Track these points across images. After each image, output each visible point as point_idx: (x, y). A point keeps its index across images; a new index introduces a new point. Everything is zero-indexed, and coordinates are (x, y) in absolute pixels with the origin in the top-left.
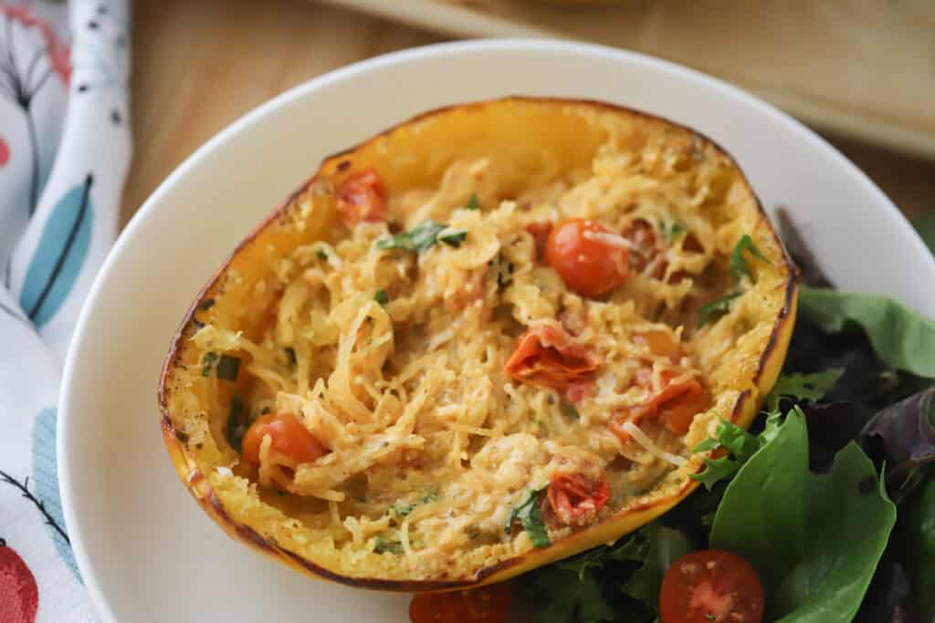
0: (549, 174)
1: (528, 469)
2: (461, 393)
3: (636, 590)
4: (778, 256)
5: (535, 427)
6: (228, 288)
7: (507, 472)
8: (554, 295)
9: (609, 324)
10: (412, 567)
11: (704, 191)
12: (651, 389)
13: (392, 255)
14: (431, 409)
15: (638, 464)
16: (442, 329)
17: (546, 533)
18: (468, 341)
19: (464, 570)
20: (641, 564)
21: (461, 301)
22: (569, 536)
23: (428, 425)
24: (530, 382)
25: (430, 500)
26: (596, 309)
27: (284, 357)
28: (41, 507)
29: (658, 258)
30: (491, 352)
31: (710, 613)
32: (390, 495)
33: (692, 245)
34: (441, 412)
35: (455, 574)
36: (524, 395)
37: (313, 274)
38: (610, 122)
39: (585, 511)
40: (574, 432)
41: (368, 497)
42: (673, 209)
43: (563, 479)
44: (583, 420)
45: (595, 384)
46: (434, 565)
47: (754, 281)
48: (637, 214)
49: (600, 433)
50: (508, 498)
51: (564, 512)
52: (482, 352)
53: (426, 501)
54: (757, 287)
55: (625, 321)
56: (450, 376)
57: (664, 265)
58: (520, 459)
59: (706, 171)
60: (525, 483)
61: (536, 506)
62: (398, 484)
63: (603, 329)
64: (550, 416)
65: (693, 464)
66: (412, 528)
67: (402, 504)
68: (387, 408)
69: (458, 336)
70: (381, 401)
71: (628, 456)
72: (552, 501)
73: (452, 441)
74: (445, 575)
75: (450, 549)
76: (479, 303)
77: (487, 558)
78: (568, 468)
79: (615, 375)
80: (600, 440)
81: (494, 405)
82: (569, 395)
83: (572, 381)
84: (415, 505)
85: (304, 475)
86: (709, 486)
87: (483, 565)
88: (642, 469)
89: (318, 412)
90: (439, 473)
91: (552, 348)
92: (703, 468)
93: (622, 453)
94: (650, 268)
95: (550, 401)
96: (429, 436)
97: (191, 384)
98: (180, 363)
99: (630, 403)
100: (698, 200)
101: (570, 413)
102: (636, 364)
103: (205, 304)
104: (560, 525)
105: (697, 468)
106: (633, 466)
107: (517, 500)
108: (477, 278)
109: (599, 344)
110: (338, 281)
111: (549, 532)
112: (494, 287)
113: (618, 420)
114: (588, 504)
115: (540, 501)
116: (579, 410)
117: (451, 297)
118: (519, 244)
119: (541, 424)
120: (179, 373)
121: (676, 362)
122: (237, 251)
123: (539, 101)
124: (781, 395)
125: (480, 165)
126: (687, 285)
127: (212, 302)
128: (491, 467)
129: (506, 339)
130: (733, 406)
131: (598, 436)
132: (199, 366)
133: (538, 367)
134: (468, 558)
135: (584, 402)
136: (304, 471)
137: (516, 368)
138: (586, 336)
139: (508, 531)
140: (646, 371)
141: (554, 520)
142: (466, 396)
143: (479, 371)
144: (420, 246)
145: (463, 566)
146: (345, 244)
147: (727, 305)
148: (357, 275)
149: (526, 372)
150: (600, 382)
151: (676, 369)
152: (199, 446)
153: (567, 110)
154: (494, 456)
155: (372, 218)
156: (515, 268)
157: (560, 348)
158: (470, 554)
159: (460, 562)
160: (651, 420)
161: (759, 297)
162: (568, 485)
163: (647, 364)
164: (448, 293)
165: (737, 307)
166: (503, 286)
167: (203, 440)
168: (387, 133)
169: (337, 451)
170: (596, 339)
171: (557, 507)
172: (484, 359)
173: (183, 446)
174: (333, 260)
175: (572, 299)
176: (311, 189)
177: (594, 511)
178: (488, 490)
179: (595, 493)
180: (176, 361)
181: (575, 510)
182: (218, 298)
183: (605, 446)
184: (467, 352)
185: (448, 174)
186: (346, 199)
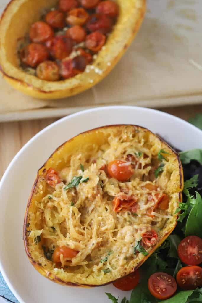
0: (96, 150)
1: (133, 236)
2: (105, 222)
3: (171, 255)
4: (171, 151)
5: (128, 223)
6: (31, 218)
7: (128, 239)
8: (117, 185)
9: (134, 187)
10: (116, 275)
11: (143, 140)
12: (154, 200)
13: (69, 191)
14: (99, 229)
15: (158, 222)
16: (90, 205)
17: (146, 251)
18: (100, 207)
19: (129, 270)
20: (169, 248)
21: (94, 197)
22: (152, 249)
23: (100, 234)
24: (122, 211)
25: (110, 254)
26: (130, 184)
27: (52, 230)
28: (4, 297)
29: (138, 163)
30: (107, 207)
31: (194, 254)
32: (98, 257)
33: (146, 156)
34: (103, 229)
35: (128, 272)
36: (121, 215)
37: (50, 204)
38: (109, 130)
39: (154, 241)
40: (139, 220)
41: (92, 259)
42: (136, 148)
43: (144, 235)
44: (139, 216)
45: (138, 205)
46: (122, 272)
47: (168, 161)
48: (127, 153)
49: (145, 217)
50: (132, 245)
51: (148, 244)
52: (105, 208)
53: (109, 254)
54: (169, 162)
55: (138, 184)
56: (100, 218)
57: (140, 164)
58: (130, 234)
59: (141, 134)
60: (134, 240)
61: (140, 245)
62: (99, 253)
63: (134, 189)
64: (130, 218)
65: (175, 217)
66: (110, 264)
67: (103, 258)
68: (88, 234)
69: (96, 206)
70: (85, 232)
71: (155, 221)
72: (144, 242)
73: (109, 236)
74: (126, 273)
75: (123, 266)
76: (99, 195)
77: (134, 264)
78: (144, 231)
79: (142, 200)
80: (146, 219)
81: (115, 221)
82: (133, 210)
83: (132, 206)
84: (107, 257)
85: (75, 261)
86: (181, 221)
87: (134, 267)
88: (160, 223)
89: (73, 243)
90: (109, 245)
91: (124, 200)
92: (178, 217)
93: (153, 221)
94: (137, 166)
95: (129, 214)
96: (102, 237)
97: (34, 249)
98: (29, 244)
99: (150, 206)
100: (142, 144)
101: (135, 215)
102: (147, 195)
103: (28, 225)
104: (149, 247)
105: (176, 218)
106: (157, 223)
107: (134, 245)
108: (96, 189)
109: (135, 194)
110: (59, 204)
111: (146, 250)
112: (101, 189)
113: (149, 212)
114: (153, 239)
115: (141, 243)
116: (137, 213)
117: (91, 196)
118: (101, 174)
119: (129, 221)
120: (30, 247)
121: (156, 190)
122: (28, 207)
123: (88, 132)
124: (187, 189)
125: (80, 156)
126: (149, 168)
127: (29, 224)
128: (123, 238)
129: (109, 202)
130: (178, 198)
131: (145, 219)
132: (34, 243)
133: (122, 206)
134: (129, 266)
135: (138, 211)
136: (74, 260)
137: (116, 209)
138: (130, 193)
139: (135, 254)
140: (150, 196)
141: (146, 247)
142: (107, 222)
143: (108, 214)
144: (75, 185)
145: (129, 269)
146: (55, 193)
147: (162, 169)
148: (63, 200)
149: (120, 209)
150: (139, 204)
151: (158, 192)
152: (45, 265)
153: (97, 132)
154: (122, 235)
155: (58, 182)
156: (104, 181)
157: (126, 199)
158: (129, 265)
159: (128, 268)
160: (157, 209)
161: (171, 165)
162: (146, 236)
163: (150, 194)
164: (89, 196)
165: (165, 169)
166: (103, 187)
167: (45, 263)
168: (51, 157)
169: (81, 251)
170: (133, 192)
171: (146, 243)
172: (107, 210)
173: (41, 267)
174: (55, 199)
175: (122, 184)
176: (38, 180)
177: (156, 240)
178: (125, 245)
179: (153, 235)
180: (28, 244)
181: (151, 242)
182: (30, 222)
183: (148, 220)
184: (101, 209)
185: (72, 161)
186: (49, 180)
